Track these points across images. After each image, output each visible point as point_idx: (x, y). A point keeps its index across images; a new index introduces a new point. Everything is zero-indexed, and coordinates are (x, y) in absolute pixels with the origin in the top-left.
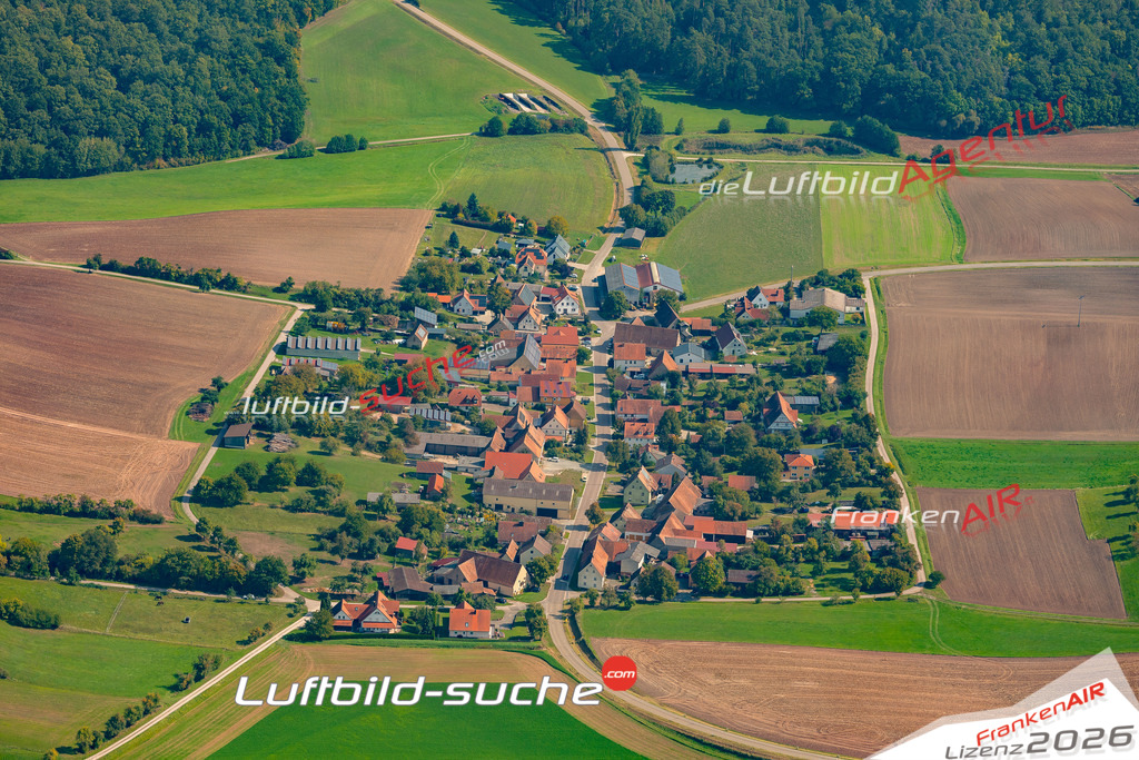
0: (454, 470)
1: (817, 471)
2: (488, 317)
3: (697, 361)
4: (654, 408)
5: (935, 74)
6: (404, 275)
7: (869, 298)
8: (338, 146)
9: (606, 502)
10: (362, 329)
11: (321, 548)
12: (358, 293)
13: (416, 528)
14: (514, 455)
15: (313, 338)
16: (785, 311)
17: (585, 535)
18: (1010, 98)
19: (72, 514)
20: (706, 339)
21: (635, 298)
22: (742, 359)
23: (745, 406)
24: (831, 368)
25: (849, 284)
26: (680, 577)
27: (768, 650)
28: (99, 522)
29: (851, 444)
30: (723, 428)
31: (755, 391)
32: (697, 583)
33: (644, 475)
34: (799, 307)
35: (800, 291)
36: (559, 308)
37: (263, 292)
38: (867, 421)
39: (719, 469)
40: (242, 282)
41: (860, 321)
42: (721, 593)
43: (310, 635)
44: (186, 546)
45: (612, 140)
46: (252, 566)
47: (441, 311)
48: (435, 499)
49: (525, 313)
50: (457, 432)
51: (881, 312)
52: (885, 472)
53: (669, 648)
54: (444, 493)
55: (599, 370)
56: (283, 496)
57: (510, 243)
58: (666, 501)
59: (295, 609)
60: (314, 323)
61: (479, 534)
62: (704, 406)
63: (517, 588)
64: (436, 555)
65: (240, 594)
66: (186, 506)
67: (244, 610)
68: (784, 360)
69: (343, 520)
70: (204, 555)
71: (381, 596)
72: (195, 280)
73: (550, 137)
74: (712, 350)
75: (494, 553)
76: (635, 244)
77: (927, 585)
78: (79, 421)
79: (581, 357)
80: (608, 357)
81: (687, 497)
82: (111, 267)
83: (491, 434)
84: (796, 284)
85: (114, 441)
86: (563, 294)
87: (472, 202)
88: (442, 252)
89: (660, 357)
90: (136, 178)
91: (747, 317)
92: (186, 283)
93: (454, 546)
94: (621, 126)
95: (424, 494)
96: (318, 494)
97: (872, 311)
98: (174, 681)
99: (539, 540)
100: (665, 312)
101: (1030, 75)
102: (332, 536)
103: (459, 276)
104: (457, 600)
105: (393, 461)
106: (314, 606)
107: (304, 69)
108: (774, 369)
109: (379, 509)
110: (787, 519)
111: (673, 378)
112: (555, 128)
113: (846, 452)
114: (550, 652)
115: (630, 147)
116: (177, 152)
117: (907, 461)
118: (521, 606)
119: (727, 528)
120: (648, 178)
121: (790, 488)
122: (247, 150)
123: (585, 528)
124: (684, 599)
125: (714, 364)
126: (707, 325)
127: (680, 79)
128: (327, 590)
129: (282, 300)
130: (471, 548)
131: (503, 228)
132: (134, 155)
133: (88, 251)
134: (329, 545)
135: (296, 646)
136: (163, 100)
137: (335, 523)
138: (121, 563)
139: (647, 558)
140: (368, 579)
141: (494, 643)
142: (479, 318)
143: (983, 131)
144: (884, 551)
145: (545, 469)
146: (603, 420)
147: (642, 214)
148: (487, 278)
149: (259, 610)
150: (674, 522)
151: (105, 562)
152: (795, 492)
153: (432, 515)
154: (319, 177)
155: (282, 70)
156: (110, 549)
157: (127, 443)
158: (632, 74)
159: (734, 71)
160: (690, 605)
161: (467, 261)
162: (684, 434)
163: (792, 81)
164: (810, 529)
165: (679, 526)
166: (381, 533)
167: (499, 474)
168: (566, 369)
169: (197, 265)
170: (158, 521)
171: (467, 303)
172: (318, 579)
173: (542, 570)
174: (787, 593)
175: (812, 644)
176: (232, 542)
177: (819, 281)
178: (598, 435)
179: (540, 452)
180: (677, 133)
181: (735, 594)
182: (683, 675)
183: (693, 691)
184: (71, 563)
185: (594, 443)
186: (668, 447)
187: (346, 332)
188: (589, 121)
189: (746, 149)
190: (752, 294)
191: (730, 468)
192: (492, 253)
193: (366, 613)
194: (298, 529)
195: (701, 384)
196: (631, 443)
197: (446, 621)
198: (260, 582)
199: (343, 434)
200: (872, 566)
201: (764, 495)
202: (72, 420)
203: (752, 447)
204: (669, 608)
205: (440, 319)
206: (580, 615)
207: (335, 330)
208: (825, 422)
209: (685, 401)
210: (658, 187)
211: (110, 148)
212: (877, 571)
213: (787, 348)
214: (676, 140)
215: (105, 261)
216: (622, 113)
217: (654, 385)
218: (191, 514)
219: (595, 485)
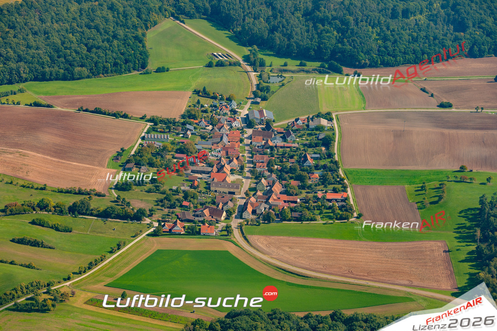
0: (201, 178)
1: (320, 179)
2: (210, 127)
3: (279, 142)
4: (266, 158)
5: (354, 47)
6: (182, 113)
7: (335, 121)
8: (160, 70)
9: (251, 189)
10: (169, 131)
11: (158, 205)
12: (168, 120)
13: (189, 198)
14: (220, 174)
15: (153, 135)
16: (308, 126)
17: (244, 201)
18: (379, 55)
19: (75, 193)
20: (282, 135)
21: (258, 121)
22: (294, 142)
23: (296, 157)
24: (323, 145)
25: (328, 117)
26: (277, 215)
27: (305, 239)
28: (84, 196)
29: (331, 170)
30: (289, 165)
31: (299, 153)
32: (282, 217)
33: (263, 181)
34: (312, 125)
35: (312, 119)
36: (234, 125)
37: (136, 119)
38: (336, 163)
39: (288, 178)
40: (130, 116)
41: (332, 129)
42: (289, 220)
43: (155, 234)
44: (113, 204)
45: (249, 68)
46: (136, 211)
47: (195, 125)
48: (195, 188)
49: (223, 126)
50: (201, 166)
51: (339, 126)
52: (342, 180)
53: (273, 239)
54: (198, 186)
55: (247, 145)
56: (145, 187)
57: (217, 103)
58: (271, 189)
59: (150, 225)
60: (154, 129)
61: (209, 200)
62: (282, 157)
63: (223, 218)
64: (196, 207)
65: (131, 220)
66: (113, 191)
67: (133, 225)
68: (308, 142)
69: (165, 196)
70: (119, 207)
71: (178, 221)
72: (114, 115)
73: (229, 68)
74: (284, 139)
75: (215, 207)
76: (257, 103)
77: (357, 218)
78: (77, 162)
79: (241, 141)
80: (250, 141)
81: (278, 188)
82: (86, 110)
83: (213, 167)
84: (311, 117)
85: (89, 169)
86: (235, 120)
87: (204, 89)
88: (195, 106)
89: (267, 141)
90: (94, 81)
91: (295, 128)
92: (111, 116)
93: (202, 204)
94: (252, 64)
95: (191, 187)
96: (156, 187)
97: (336, 126)
98: (111, 250)
99: (230, 202)
100: (268, 126)
101: (386, 48)
102: (161, 201)
103: (201, 114)
104: (203, 222)
105: (181, 176)
106: (156, 224)
107: (148, 44)
108: (305, 145)
109: (177, 192)
110: (310, 195)
111: (272, 148)
112: (230, 65)
113: (329, 173)
114: (234, 240)
115: (255, 71)
116: (107, 72)
117: (349, 176)
118: (224, 224)
119: (291, 198)
120: (262, 81)
121: (311, 185)
122: (130, 71)
123: (244, 198)
124: (278, 222)
125: (285, 143)
126: (282, 130)
127: (271, 48)
128: (160, 219)
129: (143, 122)
130: (207, 205)
131: (215, 98)
132: (93, 73)
133: (79, 105)
134: (160, 204)
135: (151, 238)
136: (102, 55)
137: (162, 196)
138: (92, 210)
139: (265, 208)
140: (173, 215)
141: (215, 237)
142: (207, 128)
143: (370, 66)
144: (343, 206)
145: (231, 178)
146: (249, 162)
147: (260, 93)
148: (210, 114)
149: (138, 225)
150: (274, 196)
151: (87, 210)
152: (313, 186)
153: (194, 194)
154: (153, 81)
155: (141, 45)
156: (89, 205)
157: (93, 170)
158: (255, 47)
159: (289, 46)
160: (280, 224)
161: (203, 109)
162: (276, 167)
163: (308, 49)
164: (318, 199)
165: (275, 198)
166: (177, 200)
167: (216, 180)
168: (237, 145)
169: (114, 110)
170: (104, 196)
171: (204, 123)
172: (157, 215)
173: (231, 212)
174: (311, 220)
175: (320, 237)
176: (129, 203)
177: (319, 116)
178: (248, 167)
179: (229, 172)
180: (270, 66)
181: (294, 221)
182: (278, 248)
183: (282, 253)
184: (76, 210)
185: (246, 170)
186: (271, 171)
187: (164, 132)
188: (242, 62)
189: (293, 72)
190: (297, 120)
191: (291, 178)
192: (211, 106)
193: (173, 227)
194: (150, 199)
195: (281, 150)
196: (258, 170)
197: (200, 229)
198: (138, 216)
199: (164, 167)
200: (339, 211)
201: (303, 187)
202: (75, 162)
203: (299, 172)
204: (272, 225)
205: (195, 128)
206: (243, 227)
207: (160, 132)
208: (322, 163)
209: (276, 156)
210: (265, 84)
211: (85, 71)
212: (341, 213)
213: (308, 138)
214: (270, 68)
215: (84, 109)
216: (252, 59)
217: (265, 150)
218: (115, 194)
219: (247, 184)
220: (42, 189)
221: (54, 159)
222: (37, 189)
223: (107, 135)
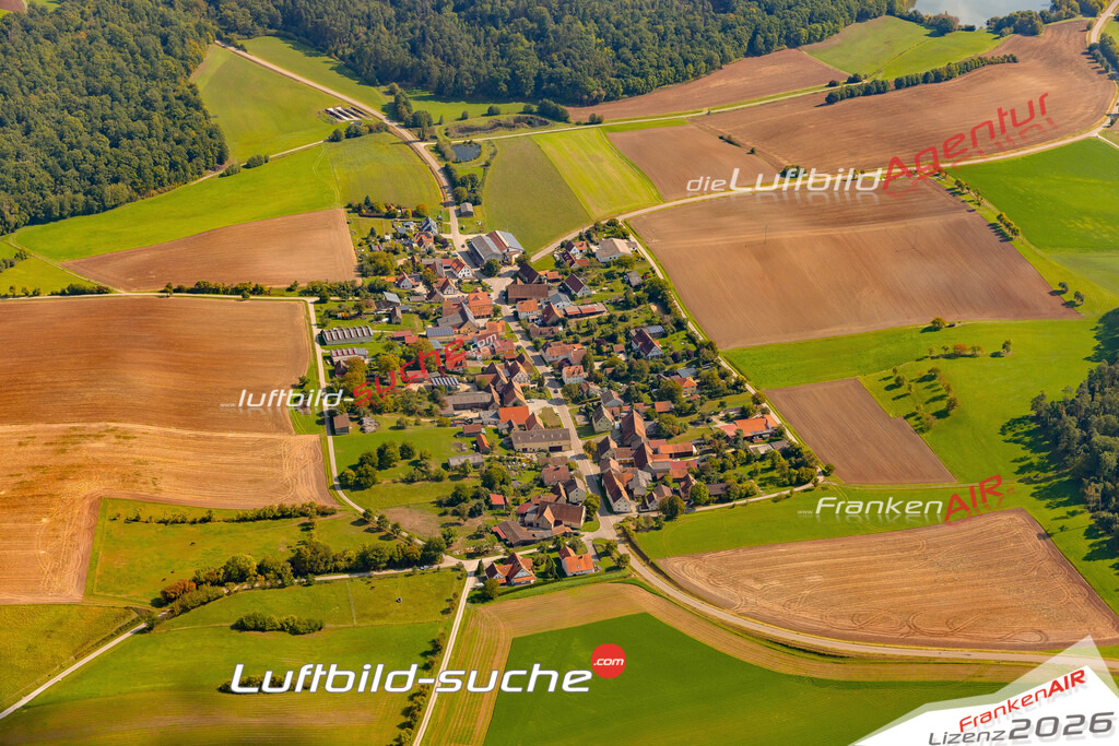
0: (482, 424)
1: (699, 388)
3: (567, 304)
4: (574, 352)
6: (357, 264)
7: (632, 237)
8: (253, 163)
9: (584, 431)
11: (445, 513)
13: (498, 485)
15: (337, 328)
17: (588, 463)
19: (275, 518)
20: (559, 285)
21: (498, 258)
22: (589, 297)
23: (621, 339)
24: (649, 299)
25: (618, 230)
29: (706, 362)
30: (625, 363)
31: (622, 327)
34: (604, 255)
36: (460, 274)
37: (282, 293)
40: (266, 288)
41: (641, 257)
43: (483, 595)
45: (408, 135)
47: (396, 290)
48: (487, 452)
49: (446, 283)
50: (465, 391)
51: (648, 249)
52: (742, 383)
55: (511, 319)
56: (397, 471)
57: (400, 226)
59: (459, 572)
60: (326, 313)
63: (582, 522)
64: (516, 503)
65: (419, 566)
66: (340, 492)
67: (424, 577)
68: (616, 296)
72: (237, 291)
74: (568, 293)
75: (551, 495)
76: (470, 214)
77: (825, 474)
78: (233, 430)
79: (496, 312)
81: (641, 426)
82: (179, 290)
83: (488, 390)
85: (263, 444)
86: (461, 266)
87: (365, 199)
88: (368, 241)
91: (576, 264)
92: (231, 294)
95: (479, 450)
96: (417, 464)
97: (641, 249)
98: (423, 660)
99: (577, 480)
100: (526, 268)
101: (625, 61)
102: (449, 503)
104: (557, 544)
105: (443, 425)
106: (471, 566)
107: (210, 110)
108: (616, 304)
111: (564, 323)
112: (371, 131)
114: (638, 578)
115: (422, 139)
116: (161, 184)
117: (744, 369)
118: (591, 536)
119: (680, 447)
120: (446, 161)
121: (693, 405)
122: (200, 175)
123: (585, 457)
124: (687, 511)
125: (579, 306)
126: (556, 275)
127: (420, 83)
128: (470, 549)
129: (296, 297)
131: (391, 216)
132: (137, 191)
135: (481, 608)
138: (335, 559)
141: (600, 577)
142: (418, 290)
146: (538, 361)
147: (465, 192)
149: (438, 577)
150: (647, 448)
151: (327, 561)
152: (698, 408)
153: (503, 473)
154: (253, 188)
155: (202, 115)
156: (325, 550)
157: (274, 444)
158: (396, 85)
160: (690, 515)
161: (386, 246)
164: (729, 439)
165: (650, 451)
166: (479, 494)
167: (515, 425)
168: (499, 326)
169: (233, 280)
170: (332, 512)
171: (409, 282)
172: (458, 542)
173: (594, 507)
174: (747, 495)
176: (396, 525)
177: (598, 230)
178: (543, 374)
179: (523, 399)
180: (440, 124)
181: (716, 502)
182: (734, 584)
183: (750, 597)
187: (350, 318)
188: (387, 122)
189: (485, 130)
190: (569, 247)
192: (396, 237)
193: (513, 571)
194: (421, 499)
196: (572, 381)
198: (431, 557)
199: (401, 408)
201: (680, 412)
202: (227, 430)
206: (635, 539)
207: (346, 318)
208: (676, 344)
211: (123, 189)
213: (611, 286)
214: (442, 128)
218: (352, 504)
219: (567, 418)
220: (204, 521)
221: (187, 433)
222: (194, 522)
223: (251, 346)
